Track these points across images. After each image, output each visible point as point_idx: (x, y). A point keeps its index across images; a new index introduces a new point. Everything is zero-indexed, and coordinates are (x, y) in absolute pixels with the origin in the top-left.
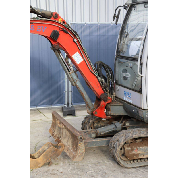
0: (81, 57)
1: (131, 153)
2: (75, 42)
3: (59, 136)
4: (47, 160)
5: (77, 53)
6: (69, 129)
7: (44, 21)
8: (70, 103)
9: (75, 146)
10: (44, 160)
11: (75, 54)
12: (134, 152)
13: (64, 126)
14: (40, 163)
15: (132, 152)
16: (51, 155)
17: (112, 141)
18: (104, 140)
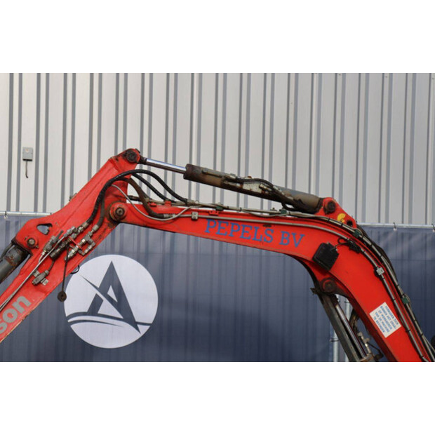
0: (394, 319)
2: (380, 277)
5: (385, 305)
7: (300, 219)
11: (379, 309)
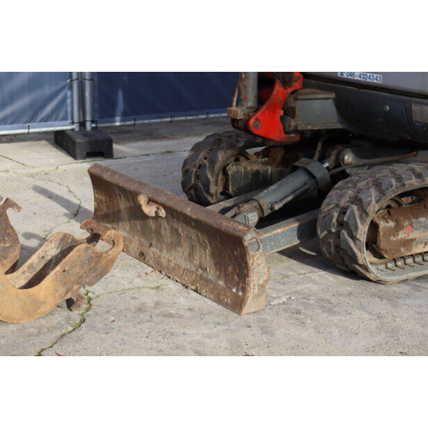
6: (194, 217)
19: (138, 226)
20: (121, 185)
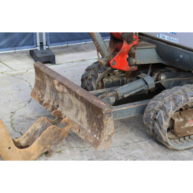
1: (183, 127)
3: (56, 104)
4: (44, 149)
6: (81, 95)
8: (44, 43)
9: (95, 124)
10: (39, 148)
12: (188, 125)
13: (66, 90)
14: (33, 155)
15: (185, 125)
16: (51, 140)
17: (150, 110)
18: (133, 106)
19: (54, 96)
20: (48, 74)
